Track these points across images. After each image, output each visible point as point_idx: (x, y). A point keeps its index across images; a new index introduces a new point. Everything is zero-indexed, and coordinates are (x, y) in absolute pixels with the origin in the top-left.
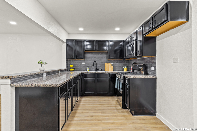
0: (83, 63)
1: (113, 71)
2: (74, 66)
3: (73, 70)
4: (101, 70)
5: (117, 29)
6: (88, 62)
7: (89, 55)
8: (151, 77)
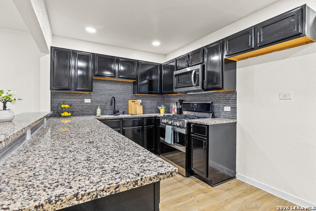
0: (87, 101)
1: (143, 113)
2: (71, 105)
3: (70, 114)
4: (124, 113)
5: (156, 43)
6: (98, 98)
7: (99, 84)
8: (225, 122)
